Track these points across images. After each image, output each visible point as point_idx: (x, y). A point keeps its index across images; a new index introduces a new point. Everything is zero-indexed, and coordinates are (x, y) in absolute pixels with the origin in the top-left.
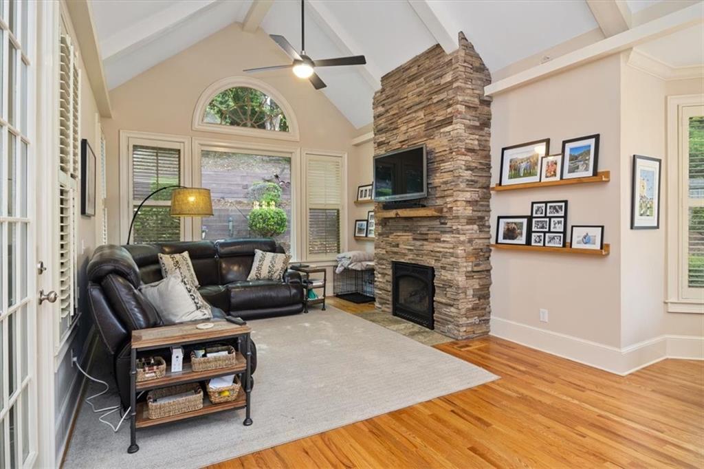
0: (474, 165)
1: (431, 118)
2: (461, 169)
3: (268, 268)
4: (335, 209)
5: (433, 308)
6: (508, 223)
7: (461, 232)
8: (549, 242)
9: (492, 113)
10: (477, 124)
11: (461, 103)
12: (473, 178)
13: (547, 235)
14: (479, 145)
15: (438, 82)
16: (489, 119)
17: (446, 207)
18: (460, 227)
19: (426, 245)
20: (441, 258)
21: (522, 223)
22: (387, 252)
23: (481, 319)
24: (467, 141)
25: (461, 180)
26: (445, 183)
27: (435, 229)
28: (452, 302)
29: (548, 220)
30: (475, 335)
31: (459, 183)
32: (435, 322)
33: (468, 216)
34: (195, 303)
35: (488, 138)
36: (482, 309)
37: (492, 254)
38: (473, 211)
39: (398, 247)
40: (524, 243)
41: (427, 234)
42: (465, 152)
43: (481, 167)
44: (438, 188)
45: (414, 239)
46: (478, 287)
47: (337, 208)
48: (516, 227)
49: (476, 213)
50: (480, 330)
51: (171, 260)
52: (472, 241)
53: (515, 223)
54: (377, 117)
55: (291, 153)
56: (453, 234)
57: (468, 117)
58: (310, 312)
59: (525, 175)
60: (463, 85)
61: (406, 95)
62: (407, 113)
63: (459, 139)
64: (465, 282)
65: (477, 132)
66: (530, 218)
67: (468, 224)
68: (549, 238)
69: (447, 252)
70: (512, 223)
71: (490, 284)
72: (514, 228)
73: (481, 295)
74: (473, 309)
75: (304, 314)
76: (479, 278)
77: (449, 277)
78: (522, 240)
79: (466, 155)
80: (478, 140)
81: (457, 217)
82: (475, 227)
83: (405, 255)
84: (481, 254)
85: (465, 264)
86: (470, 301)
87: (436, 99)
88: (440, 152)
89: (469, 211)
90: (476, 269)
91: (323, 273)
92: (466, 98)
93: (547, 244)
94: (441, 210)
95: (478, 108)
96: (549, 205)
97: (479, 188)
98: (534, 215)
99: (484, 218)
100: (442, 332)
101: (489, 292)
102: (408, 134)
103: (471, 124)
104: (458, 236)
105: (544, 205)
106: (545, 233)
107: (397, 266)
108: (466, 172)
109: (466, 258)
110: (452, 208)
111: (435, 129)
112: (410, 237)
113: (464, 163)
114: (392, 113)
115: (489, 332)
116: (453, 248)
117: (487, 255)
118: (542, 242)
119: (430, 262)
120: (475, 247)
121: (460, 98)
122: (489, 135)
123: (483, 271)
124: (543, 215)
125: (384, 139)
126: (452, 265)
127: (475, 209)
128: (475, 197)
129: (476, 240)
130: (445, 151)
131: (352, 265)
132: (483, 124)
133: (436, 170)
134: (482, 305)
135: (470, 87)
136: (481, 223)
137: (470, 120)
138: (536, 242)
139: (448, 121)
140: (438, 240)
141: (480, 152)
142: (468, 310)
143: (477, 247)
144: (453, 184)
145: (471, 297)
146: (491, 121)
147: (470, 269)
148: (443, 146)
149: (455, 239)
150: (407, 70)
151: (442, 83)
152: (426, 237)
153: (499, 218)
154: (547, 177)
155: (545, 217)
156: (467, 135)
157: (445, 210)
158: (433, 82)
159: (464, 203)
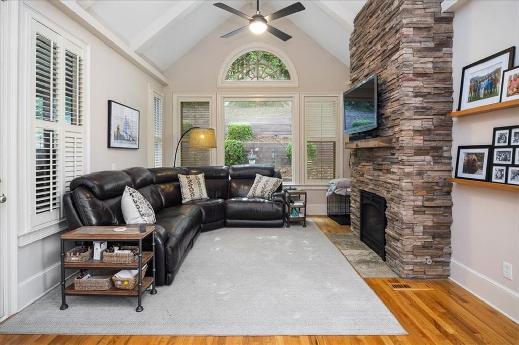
0: (426, 90)
1: (385, 48)
2: (407, 95)
3: (261, 188)
4: (332, 142)
5: (385, 240)
6: (469, 154)
7: (406, 163)
8: (513, 178)
9: (454, 30)
10: (432, 45)
11: (408, 26)
12: (425, 105)
13: (511, 169)
14: (434, 68)
15: (390, 10)
16: (451, 38)
17: (395, 137)
18: (405, 158)
19: (381, 176)
20: (391, 190)
21: (483, 154)
22: (357, 180)
23: (435, 259)
24: (416, 66)
25: (406, 108)
26: (394, 112)
27: (387, 160)
28: (397, 236)
29: (511, 150)
30: (425, 277)
31: (404, 111)
32: (386, 254)
33: (416, 147)
34: (139, 211)
35: (449, 59)
36: (437, 249)
37: (453, 189)
38: (425, 140)
39: (363, 176)
40: (484, 178)
41: (381, 165)
42: (414, 78)
43: (436, 92)
44: (389, 118)
45: (374, 170)
46: (431, 224)
47: (333, 140)
48: (476, 158)
49: (428, 143)
50: (435, 271)
51: (186, 178)
52: (423, 173)
53: (476, 154)
54: (352, 56)
55: (292, 97)
56: (400, 165)
57: (417, 39)
58: (291, 227)
59: (485, 96)
60: (410, 6)
61: (368, 31)
62: (370, 47)
63: (405, 65)
64: (412, 217)
65: (430, 54)
66: (491, 148)
67: (415, 154)
68: (513, 172)
69: (395, 184)
70: (473, 154)
71: (451, 222)
72: (475, 160)
73: (435, 233)
74: (424, 247)
75: (286, 228)
76: (433, 215)
77: (396, 209)
78: (481, 175)
79: (414, 81)
80: (432, 62)
81: (402, 148)
82: (428, 158)
83: (367, 184)
84: (437, 188)
85: (412, 198)
86: (419, 239)
87: (388, 26)
88: (391, 81)
89: (419, 141)
90: (427, 204)
91: (304, 195)
92: (414, 20)
93: (510, 181)
94: (390, 141)
95: (432, 27)
96: (514, 131)
97: (434, 115)
98: (496, 144)
99: (441, 148)
100: (391, 266)
101: (450, 231)
102: (370, 68)
103: (422, 46)
104: (403, 167)
105: (507, 131)
106: (507, 166)
107: (363, 194)
108: (414, 99)
109: (413, 191)
110: (399, 137)
111: (387, 59)
112: (371, 167)
113: (411, 89)
114: (360, 50)
115: (449, 276)
116: (399, 180)
117: (445, 189)
118: (504, 178)
119: (383, 193)
120: (426, 180)
121: (405, 21)
122: (451, 55)
123: (441, 207)
124: (506, 144)
125: (356, 75)
126: (398, 198)
127: (427, 139)
128: (428, 125)
129: (429, 173)
130: (394, 79)
131: (337, 190)
132: (440, 44)
133: (388, 99)
134: (438, 244)
135: (421, 6)
136: (436, 154)
137: (420, 42)
138: (497, 177)
139: (396, 49)
140: (388, 171)
141: (436, 76)
142: (415, 247)
143: (430, 180)
144: (399, 112)
145: (421, 234)
146: (453, 39)
147: (420, 203)
148: (393, 75)
149: (400, 171)
150: (369, 6)
151: (392, 10)
152: (380, 168)
153: (460, 148)
154: (508, 95)
155: (509, 146)
156: (415, 58)
157: (394, 140)
158: (386, 10)
159: (411, 132)
